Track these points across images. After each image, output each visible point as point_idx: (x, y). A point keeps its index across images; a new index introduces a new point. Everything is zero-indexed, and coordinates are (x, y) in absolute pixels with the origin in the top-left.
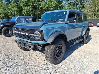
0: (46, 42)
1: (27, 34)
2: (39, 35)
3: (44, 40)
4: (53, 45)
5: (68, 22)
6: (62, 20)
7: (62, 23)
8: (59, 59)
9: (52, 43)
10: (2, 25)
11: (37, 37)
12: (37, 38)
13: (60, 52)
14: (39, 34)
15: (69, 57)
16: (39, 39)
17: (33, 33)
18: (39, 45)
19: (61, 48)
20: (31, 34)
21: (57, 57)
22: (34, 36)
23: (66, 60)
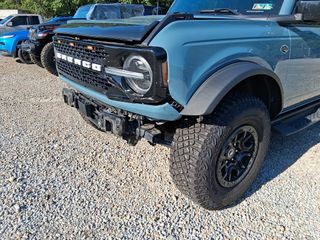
0: (179, 108)
1: (97, 67)
2: (145, 73)
3: (169, 100)
4: (209, 127)
5: (298, 17)
6: (268, 7)
7: (264, 19)
8: (235, 189)
9: (208, 119)
10: (40, 35)
11: (138, 81)
12: (136, 87)
13: (239, 158)
14: (148, 67)
15: (277, 179)
16: (146, 95)
17: (121, 65)
18: (146, 120)
19: (250, 142)
20: (112, 65)
21: (227, 179)
22: (123, 79)
23: (266, 192)
